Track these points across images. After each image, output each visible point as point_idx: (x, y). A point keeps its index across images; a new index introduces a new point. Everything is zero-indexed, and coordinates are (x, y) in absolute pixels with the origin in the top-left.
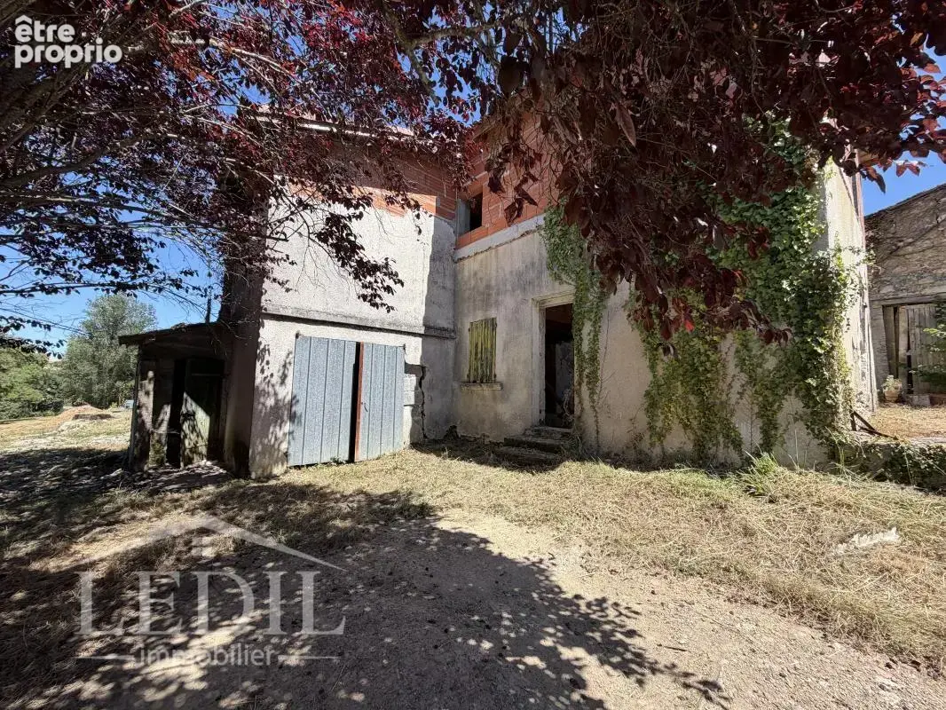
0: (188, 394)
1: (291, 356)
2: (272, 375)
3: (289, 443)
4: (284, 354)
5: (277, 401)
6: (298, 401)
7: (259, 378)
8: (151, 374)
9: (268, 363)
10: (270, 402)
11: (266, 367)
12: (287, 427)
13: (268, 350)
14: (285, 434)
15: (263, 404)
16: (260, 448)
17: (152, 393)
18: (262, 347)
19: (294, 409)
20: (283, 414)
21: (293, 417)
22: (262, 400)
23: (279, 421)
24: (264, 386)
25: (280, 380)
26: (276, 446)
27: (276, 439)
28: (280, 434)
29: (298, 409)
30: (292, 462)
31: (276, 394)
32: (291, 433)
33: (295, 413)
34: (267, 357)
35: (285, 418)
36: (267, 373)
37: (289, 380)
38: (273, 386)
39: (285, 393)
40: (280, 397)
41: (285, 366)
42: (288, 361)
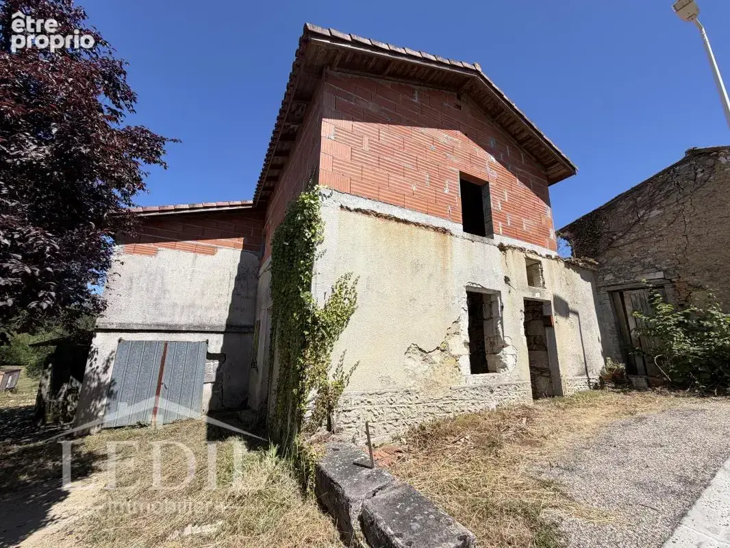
0: (74, 376)
1: (113, 354)
2: (98, 367)
3: (105, 412)
4: (108, 353)
5: (100, 384)
6: (115, 383)
7: (88, 369)
8: (50, 365)
9: (96, 359)
10: (95, 384)
11: (94, 363)
12: (105, 401)
13: (97, 352)
14: (102, 406)
15: (89, 386)
16: (83, 415)
17: (49, 377)
18: (93, 350)
19: (112, 388)
20: (103, 392)
21: (110, 394)
22: (88, 383)
23: (99, 397)
24: (91, 374)
25: (103, 370)
26: (95, 414)
27: (95, 409)
28: (99, 406)
29: (115, 388)
30: (105, 426)
31: (99, 379)
32: (108, 405)
33: (112, 391)
34: (95, 356)
35: (104, 394)
36: (94, 366)
37: (110, 371)
38: (98, 374)
39: (106, 378)
40: (102, 380)
41: (108, 361)
42: (111, 357)
